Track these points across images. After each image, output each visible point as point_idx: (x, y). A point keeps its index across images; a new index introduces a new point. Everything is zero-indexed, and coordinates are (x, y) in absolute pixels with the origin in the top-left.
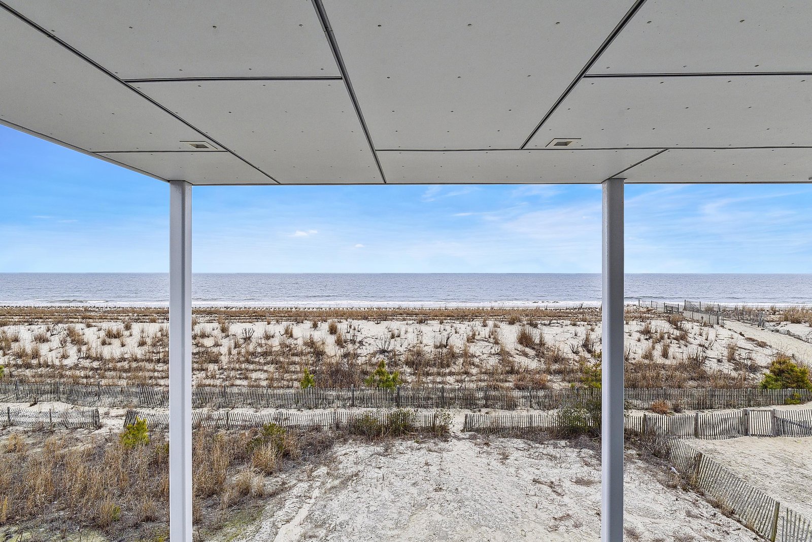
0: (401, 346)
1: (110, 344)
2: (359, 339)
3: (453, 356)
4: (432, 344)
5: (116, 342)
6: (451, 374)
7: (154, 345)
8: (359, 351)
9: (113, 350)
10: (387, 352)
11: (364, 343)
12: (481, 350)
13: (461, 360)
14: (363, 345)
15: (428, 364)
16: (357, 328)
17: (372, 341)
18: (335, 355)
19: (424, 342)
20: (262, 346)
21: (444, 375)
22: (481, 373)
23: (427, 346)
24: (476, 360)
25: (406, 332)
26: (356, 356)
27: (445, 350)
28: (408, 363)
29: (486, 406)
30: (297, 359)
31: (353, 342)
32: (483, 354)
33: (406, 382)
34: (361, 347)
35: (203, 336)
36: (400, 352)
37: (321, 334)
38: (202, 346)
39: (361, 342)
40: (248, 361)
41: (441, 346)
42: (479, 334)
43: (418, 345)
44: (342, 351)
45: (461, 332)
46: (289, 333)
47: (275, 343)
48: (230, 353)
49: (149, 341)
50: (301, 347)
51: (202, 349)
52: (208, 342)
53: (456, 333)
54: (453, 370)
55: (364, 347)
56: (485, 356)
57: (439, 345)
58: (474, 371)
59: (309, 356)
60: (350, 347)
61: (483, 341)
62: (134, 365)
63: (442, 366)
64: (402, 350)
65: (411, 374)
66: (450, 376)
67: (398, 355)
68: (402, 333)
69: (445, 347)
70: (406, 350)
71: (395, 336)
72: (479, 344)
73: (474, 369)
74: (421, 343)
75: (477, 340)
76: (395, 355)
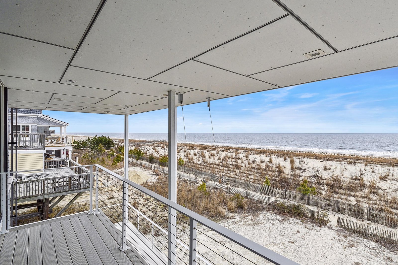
0: (328, 175)
1: (211, 158)
2: (303, 168)
3: (362, 186)
4: (349, 177)
5: (212, 157)
7: (223, 160)
8: (301, 174)
9: (211, 161)
10: (317, 176)
11: (306, 170)
12: (388, 186)
13: (367, 190)
14: (305, 171)
15: (342, 187)
16: (305, 163)
17: (311, 170)
18: (289, 174)
19: (345, 175)
20: (258, 166)
21: (350, 196)
22: (380, 200)
23: (346, 177)
24: (380, 192)
25: (336, 168)
26: (300, 176)
27: (357, 182)
28: (328, 185)
29: (370, 220)
30: (270, 173)
31: (300, 169)
32: (390, 189)
33: (321, 194)
34: (303, 172)
35: (239, 159)
36: (326, 178)
37: (287, 164)
38: (237, 162)
39: (304, 170)
40: (250, 171)
41: (356, 179)
42: (393, 176)
43: (340, 176)
44: (292, 173)
45: (377, 172)
46: (271, 161)
47: (263, 165)
48: (245, 167)
49: (221, 158)
50: (274, 168)
51: (237, 164)
52: (239, 161)
53: (373, 172)
54: (357, 193)
55: (305, 172)
56: (390, 190)
57: (354, 177)
59: (276, 173)
60: (298, 172)
61: (395, 180)
62: (215, 166)
63: (350, 190)
64: (327, 177)
65: (327, 191)
66: (354, 197)
67: (324, 180)
68: (333, 168)
69: (359, 180)
70: (330, 177)
71: (327, 169)
72: (389, 182)
73: (375, 196)
74: (343, 175)
75: (389, 179)
76: (322, 179)
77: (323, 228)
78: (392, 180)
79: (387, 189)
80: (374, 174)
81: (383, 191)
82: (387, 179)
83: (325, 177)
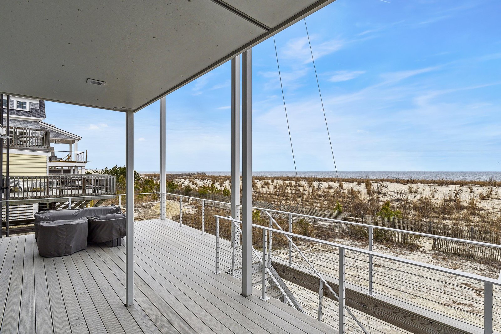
0: (415, 198)
1: (264, 187)
2: (383, 192)
3: (459, 207)
4: (442, 198)
5: (266, 187)
6: (450, 219)
7: (279, 189)
8: (380, 199)
9: (265, 190)
10: (402, 200)
11: (386, 194)
12: (492, 206)
13: (465, 211)
14: (386, 195)
15: (434, 210)
16: (385, 186)
17: (393, 194)
18: (365, 200)
19: (436, 197)
20: (325, 192)
21: (445, 219)
22: (483, 221)
23: (438, 199)
24: (482, 212)
25: (424, 190)
26: (379, 201)
27: (453, 203)
28: (415, 208)
30: (340, 199)
31: (379, 193)
33: (408, 218)
34: (383, 197)
35: (300, 186)
37: (362, 188)
38: (299, 190)
39: (384, 194)
40: (315, 199)
41: (451, 200)
42: (496, 194)
43: (430, 198)
44: (370, 198)
45: (477, 192)
46: (341, 187)
47: (332, 191)
48: (309, 194)
49: (278, 187)
50: (346, 194)
51: (298, 192)
52: (301, 189)
53: (471, 192)
54: (453, 216)
55: (386, 197)
56: (495, 210)
57: (448, 199)
58: (476, 219)
59: (348, 199)
60: (376, 196)
62: (269, 196)
63: (444, 213)
64: (414, 200)
65: (415, 215)
66: (449, 221)
67: (409, 203)
68: (420, 190)
69: (455, 201)
70: (418, 200)
71: (413, 192)
72: (493, 201)
73: (477, 218)
74: (433, 197)
75: (492, 198)
76: (407, 203)
77: (415, 252)
78: (496, 199)
79: (491, 209)
80: (472, 194)
81: (485, 212)
82: (490, 199)
83: (411, 200)
